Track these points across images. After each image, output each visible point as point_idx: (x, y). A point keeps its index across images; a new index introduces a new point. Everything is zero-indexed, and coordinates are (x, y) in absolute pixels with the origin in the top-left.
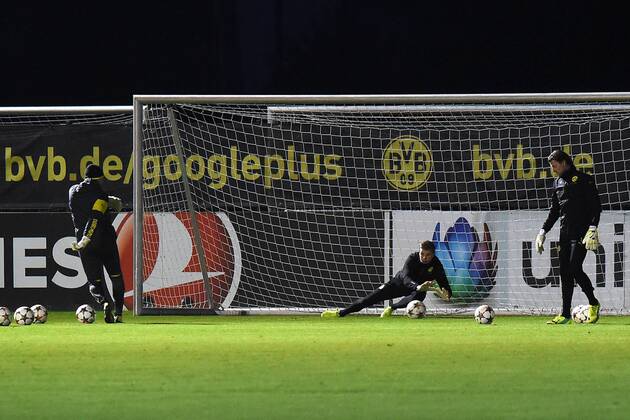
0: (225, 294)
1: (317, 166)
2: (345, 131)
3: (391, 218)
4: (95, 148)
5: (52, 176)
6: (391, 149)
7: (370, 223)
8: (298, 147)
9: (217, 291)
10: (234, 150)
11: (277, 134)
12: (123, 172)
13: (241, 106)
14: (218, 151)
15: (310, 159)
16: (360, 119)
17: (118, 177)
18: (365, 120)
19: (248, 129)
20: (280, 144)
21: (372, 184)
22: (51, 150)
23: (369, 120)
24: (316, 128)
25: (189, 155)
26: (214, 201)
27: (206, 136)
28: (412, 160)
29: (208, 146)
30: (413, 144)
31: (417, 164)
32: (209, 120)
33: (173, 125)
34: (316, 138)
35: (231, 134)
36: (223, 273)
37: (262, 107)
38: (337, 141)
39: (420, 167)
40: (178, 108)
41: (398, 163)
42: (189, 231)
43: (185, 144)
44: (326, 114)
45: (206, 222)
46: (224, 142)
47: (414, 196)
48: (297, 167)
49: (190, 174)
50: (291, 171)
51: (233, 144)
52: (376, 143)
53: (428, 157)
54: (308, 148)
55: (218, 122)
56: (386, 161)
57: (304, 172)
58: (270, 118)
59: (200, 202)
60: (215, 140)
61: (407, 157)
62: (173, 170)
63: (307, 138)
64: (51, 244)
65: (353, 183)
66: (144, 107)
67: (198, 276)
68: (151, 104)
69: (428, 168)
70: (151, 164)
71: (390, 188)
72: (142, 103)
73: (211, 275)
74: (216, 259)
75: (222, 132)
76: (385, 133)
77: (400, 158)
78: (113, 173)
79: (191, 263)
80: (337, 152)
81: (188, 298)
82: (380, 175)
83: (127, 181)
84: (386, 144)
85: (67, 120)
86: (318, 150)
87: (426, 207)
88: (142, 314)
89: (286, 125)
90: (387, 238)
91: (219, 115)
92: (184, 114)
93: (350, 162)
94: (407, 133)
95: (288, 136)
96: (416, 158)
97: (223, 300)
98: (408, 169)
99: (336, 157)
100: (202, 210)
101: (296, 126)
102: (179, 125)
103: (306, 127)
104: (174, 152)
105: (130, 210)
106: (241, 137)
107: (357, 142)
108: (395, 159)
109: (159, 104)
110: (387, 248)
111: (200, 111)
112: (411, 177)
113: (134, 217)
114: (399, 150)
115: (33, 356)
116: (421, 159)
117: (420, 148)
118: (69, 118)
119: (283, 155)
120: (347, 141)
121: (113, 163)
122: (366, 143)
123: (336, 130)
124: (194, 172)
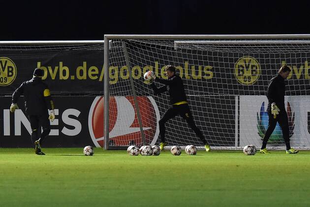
0: (152, 139)
1: (200, 71)
2: (215, 54)
3: (239, 99)
4: (84, 62)
5: (61, 77)
6: (239, 63)
7: (228, 102)
8: (190, 62)
9: (147, 137)
10: (157, 63)
11: (179, 55)
12: (99, 75)
13: (165, 41)
14: (149, 64)
15: (197, 68)
16: (222, 48)
17: (96, 77)
18: (225, 48)
19: (164, 53)
20: (181, 60)
21: (229, 81)
22: (61, 64)
23: (228, 48)
24: (200, 52)
25: (133, 66)
26: (146, 90)
27: (142, 56)
28: (250, 69)
29: (144, 61)
30: (250, 60)
31: (252, 71)
32: (144, 48)
33: (125, 51)
34: (200, 58)
35: (156, 55)
36: (151, 128)
37: (171, 41)
38: (210, 59)
39: (254, 73)
40: (128, 41)
41: (242, 71)
42: (133, 106)
43: (131, 61)
44: (205, 44)
45: (142, 101)
46: (152, 59)
47: (251, 88)
48: (190, 72)
49: (133, 76)
50: (186, 74)
51: (157, 60)
52: (231, 60)
53: (258, 67)
54: (196, 62)
55: (149, 49)
56: (236, 69)
57: (193, 75)
58: (175, 47)
59: (139, 90)
60: (147, 58)
61: (247, 67)
62: (125, 74)
63: (195, 57)
64: (61, 113)
65: (219, 81)
66: (110, 41)
67: (138, 129)
68: (113, 39)
69: (258, 73)
70: (113, 71)
71: (238, 83)
72: (109, 39)
73: (144, 129)
74: (147, 120)
75: (151, 54)
76: (236, 55)
77: (243, 67)
78: (93, 75)
79: (134, 122)
80: (211, 64)
81: (133, 141)
82: (233, 77)
83: (101, 80)
84: (236, 60)
85: (70, 48)
86: (201, 63)
87: (257, 94)
88: (108, 150)
89: (184, 50)
90: (236, 110)
91: (149, 45)
92: (131, 45)
93: (217, 70)
94: (247, 55)
95: (185, 56)
96: (252, 68)
97: (151, 142)
98: (248, 73)
99: (210, 67)
100: (140, 95)
101: (189, 51)
102: (128, 50)
103: (194, 52)
104: (126, 65)
105: (102, 95)
106: (160, 56)
107: (221, 60)
108: (241, 68)
109: (118, 39)
110: (237, 115)
111: (139, 43)
112: (249, 78)
113: (105, 98)
114: (243, 64)
115: (52, 171)
116: (254, 69)
117: (254, 62)
118: (71, 46)
119: (183, 66)
120: (216, 59)
121: (93, 70)
122: (226, 60)
123: (210, 53)
124: (136, 75)
